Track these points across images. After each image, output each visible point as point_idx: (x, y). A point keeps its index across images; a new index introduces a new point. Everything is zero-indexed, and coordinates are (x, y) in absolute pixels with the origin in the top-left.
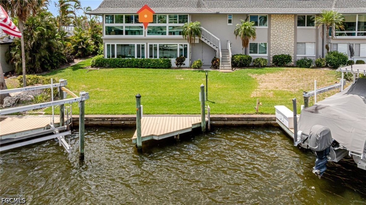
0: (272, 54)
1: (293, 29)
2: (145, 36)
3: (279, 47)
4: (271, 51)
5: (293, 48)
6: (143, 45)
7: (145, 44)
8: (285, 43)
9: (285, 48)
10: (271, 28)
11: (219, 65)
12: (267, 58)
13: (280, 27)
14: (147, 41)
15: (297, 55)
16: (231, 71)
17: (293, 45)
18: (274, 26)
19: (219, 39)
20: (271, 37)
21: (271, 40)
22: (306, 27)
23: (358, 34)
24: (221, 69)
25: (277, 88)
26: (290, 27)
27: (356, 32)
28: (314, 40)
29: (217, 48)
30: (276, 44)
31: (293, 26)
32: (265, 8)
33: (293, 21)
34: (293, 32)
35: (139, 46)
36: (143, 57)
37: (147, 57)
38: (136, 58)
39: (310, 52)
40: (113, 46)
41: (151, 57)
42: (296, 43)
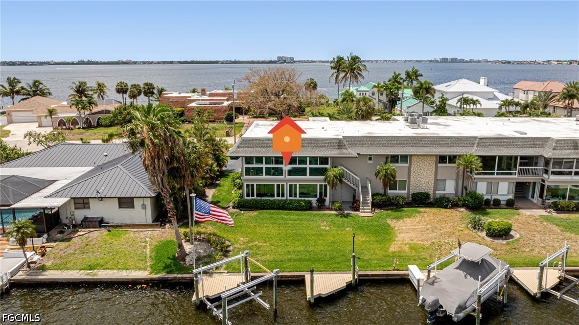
0: (412, 191)
1: (434, 167)
2: (285, 177)
3: (419, 184)
4: (411, 188)
5: (433, 185)
6: (283, 185)
7: (285, 184)
8: (424, 180)
9: (424, 185)
10: (412, 166)
11: (359, 206)
12: (405, 196)
13: (421, 165)
14: (285, 179)
15: (437, 192)
16: (370, 214)
17: (433, 182)
18: (415, 164)
19: (359, 179)
20: (412, 174)
21: (411, 177)
22: (447, 165)
23: (498, 174)
24: (361, 212)
25: (412, 240)
26: (431, 164)
27: (496, 171)
28: (454, 176)
29: (356, 187)
30: (416, 181)
31: (434, 164)
32: (406, 148)
33: (435, 159)
34: (434, 169)
35: (278, 186)
36: (283, 196)
37: (287, 197)
38: (276, 198)
39: (450, 188)
40: (252, 185)
41: (291, 196)
42: (436, 181)
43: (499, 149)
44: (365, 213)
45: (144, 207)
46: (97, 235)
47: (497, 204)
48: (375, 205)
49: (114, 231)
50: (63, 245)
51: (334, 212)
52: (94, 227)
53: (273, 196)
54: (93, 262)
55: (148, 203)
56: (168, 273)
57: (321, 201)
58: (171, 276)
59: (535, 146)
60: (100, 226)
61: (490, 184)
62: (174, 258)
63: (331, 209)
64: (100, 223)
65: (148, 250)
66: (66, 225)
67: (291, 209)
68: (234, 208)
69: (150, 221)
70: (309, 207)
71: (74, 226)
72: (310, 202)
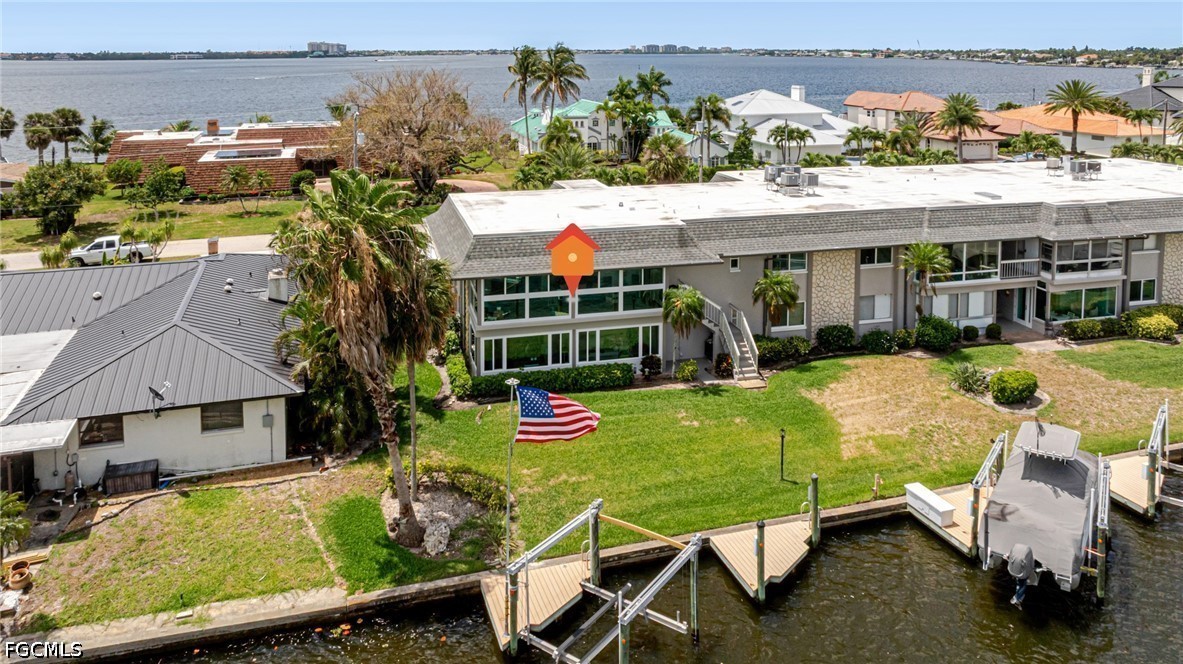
1: (853, 271)
2: (573, 316)
3: (828, 309)
4: (813, 318)
5: (852, 308)
6: (566, 337)
7: (570, 332)
8: (837, 300)
9: (838, 310)
10: (814, 273)
11: (733, 367)
12: (804, 335)
13: (830, 269)
14: (573, 321)
15: (861, 322)
16: (760, 382)
17: (852, 303)
18: (819, 268)
19: (719, 308)
20: (813, 290)
21: (814, 295)
22: (876, 265)
23: (967, 277)
24: (738, 380)
26: (848, 267)
27: (964, 273)
28: (889, 287)
29: (716, 325)
30: (822, 303)
31: (854, 266)
32: (805, 237)
33: (854, 256)
34: (853, 276)
35: (556, 338)
36: (566, 359)
37: (575, 362)
38: (550, 366)
39: (883, 313)
40: (499, 343)
41: (582, 358)
42: (858, 298)
43: (966, 228)
44: (747, 380)
45: (268, 420)
46: (154, 508)
47: (970, 335)
48: (765, 362)
49: (198, 493)
50: (72, 550)
51: (681, 386)
52: (138, 489)
53: (543, 361)
54: (180, 585)
55: (279, 411)
56: (399, 581)
57: (650, 363)
58: (413, 588)
59: (1021, 219)
60: (156, 485)
61: (954, 298)
62: (389, 544)
63: (675, 380)
64: (153, 478)
65: (313, 531)
66: (57, 495)
67: (591, 389)
68: (460, 398)
69: (280, 456)
70: (628, 382)
71: (83, 493)
72: (628, 369)
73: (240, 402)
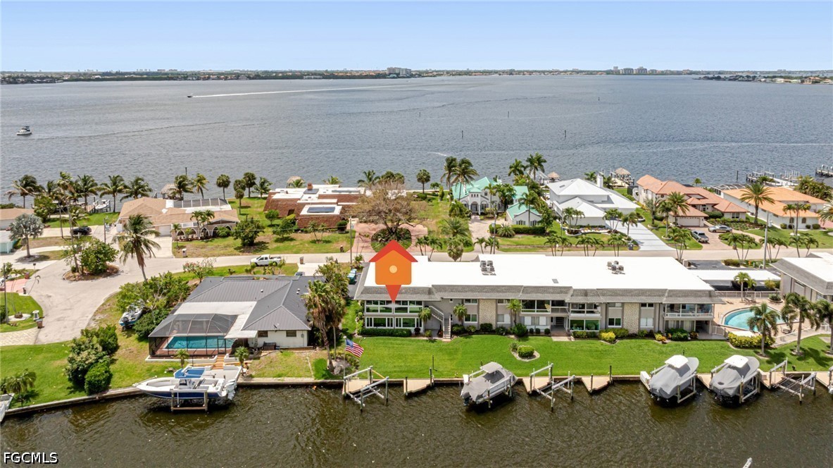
0: (481, 322)
2: (394, 313)
3: (485, 318)
4: (480, 320)
5: (495, 318)
7: (393, 318)
8: (489, 315)
9: (489, 318)
10: (480, 306)
11: (443, 334)
12: (476, 326)
13: (486, 306)
14: (394, 315)
15: (498, 323)
16: (450, 340)
17: (495, 316)
18: (482, 304)
19: (443, 314)
20: (480, 310)
21: (480, 312)
22: (504, 304)
23: (537, 311)
24: (444, 338)
26: (493, 305)
27: (536, 310)
28: (509, 312)
29: (441, 320)
30: (483, 315)
31: (495, 305)
32: (476, 293)
33: (495, 301)
34: (495, 308)
35: (388, 319)
36: (392, 326)
37: (394, 327)
38: (387, 327)
39: (507, 320)
40: (371, 319)
41: (397, 326)
42: (497, 315)
44: (446, 339)
45: (302, 336)
46: (275, 354)
47: (538, 332)
48: (453, 333)
49: (285, 352)
50: (257, 362)
51: (425, 338)
52: (271, 349)
53: (385, 326)
54: (279, 372)
55: (305, 334)
56: (326, 379)
57: (417, 330)
58: (328, 381)
59: (561, 292)
60: (275, 349)
61: (533, 318)
62: (327, 371)
63: (424, 336)
64: (274, 347)
65: (310, 364)
66: (253, 348)
67: (397, 336)
68: (358, 334)
69: (306, 345)
70: (409, 334)
71: (259, 349)
72: (409, 331)
73: (296, 331)
